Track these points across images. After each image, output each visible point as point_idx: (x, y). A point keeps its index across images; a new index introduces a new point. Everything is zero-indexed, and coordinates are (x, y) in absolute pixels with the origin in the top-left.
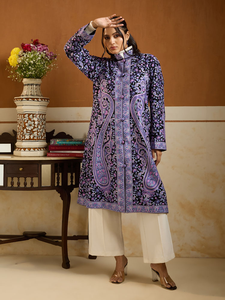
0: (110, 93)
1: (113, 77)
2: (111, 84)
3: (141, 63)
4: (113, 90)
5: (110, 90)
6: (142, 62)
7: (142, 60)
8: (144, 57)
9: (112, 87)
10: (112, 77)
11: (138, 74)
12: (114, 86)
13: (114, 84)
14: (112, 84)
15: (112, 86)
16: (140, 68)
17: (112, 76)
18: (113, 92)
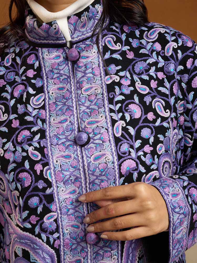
0: (34, 226)
1: (36, 149)
2: (36, 189)
3: (151, 77)
4: (47, 210)
5: (33, 211)
6: (152, 71)
7: (151, 61)
8: (158, 47)
9: (41, 201)
10: (30, 149)
11: (146, 133)
12: (48, 191)
13: (49, 185)
14: (41, 185)
15: (41, 194)
16: (148, 100)
17: (26, 147)
18: (48, 221)
